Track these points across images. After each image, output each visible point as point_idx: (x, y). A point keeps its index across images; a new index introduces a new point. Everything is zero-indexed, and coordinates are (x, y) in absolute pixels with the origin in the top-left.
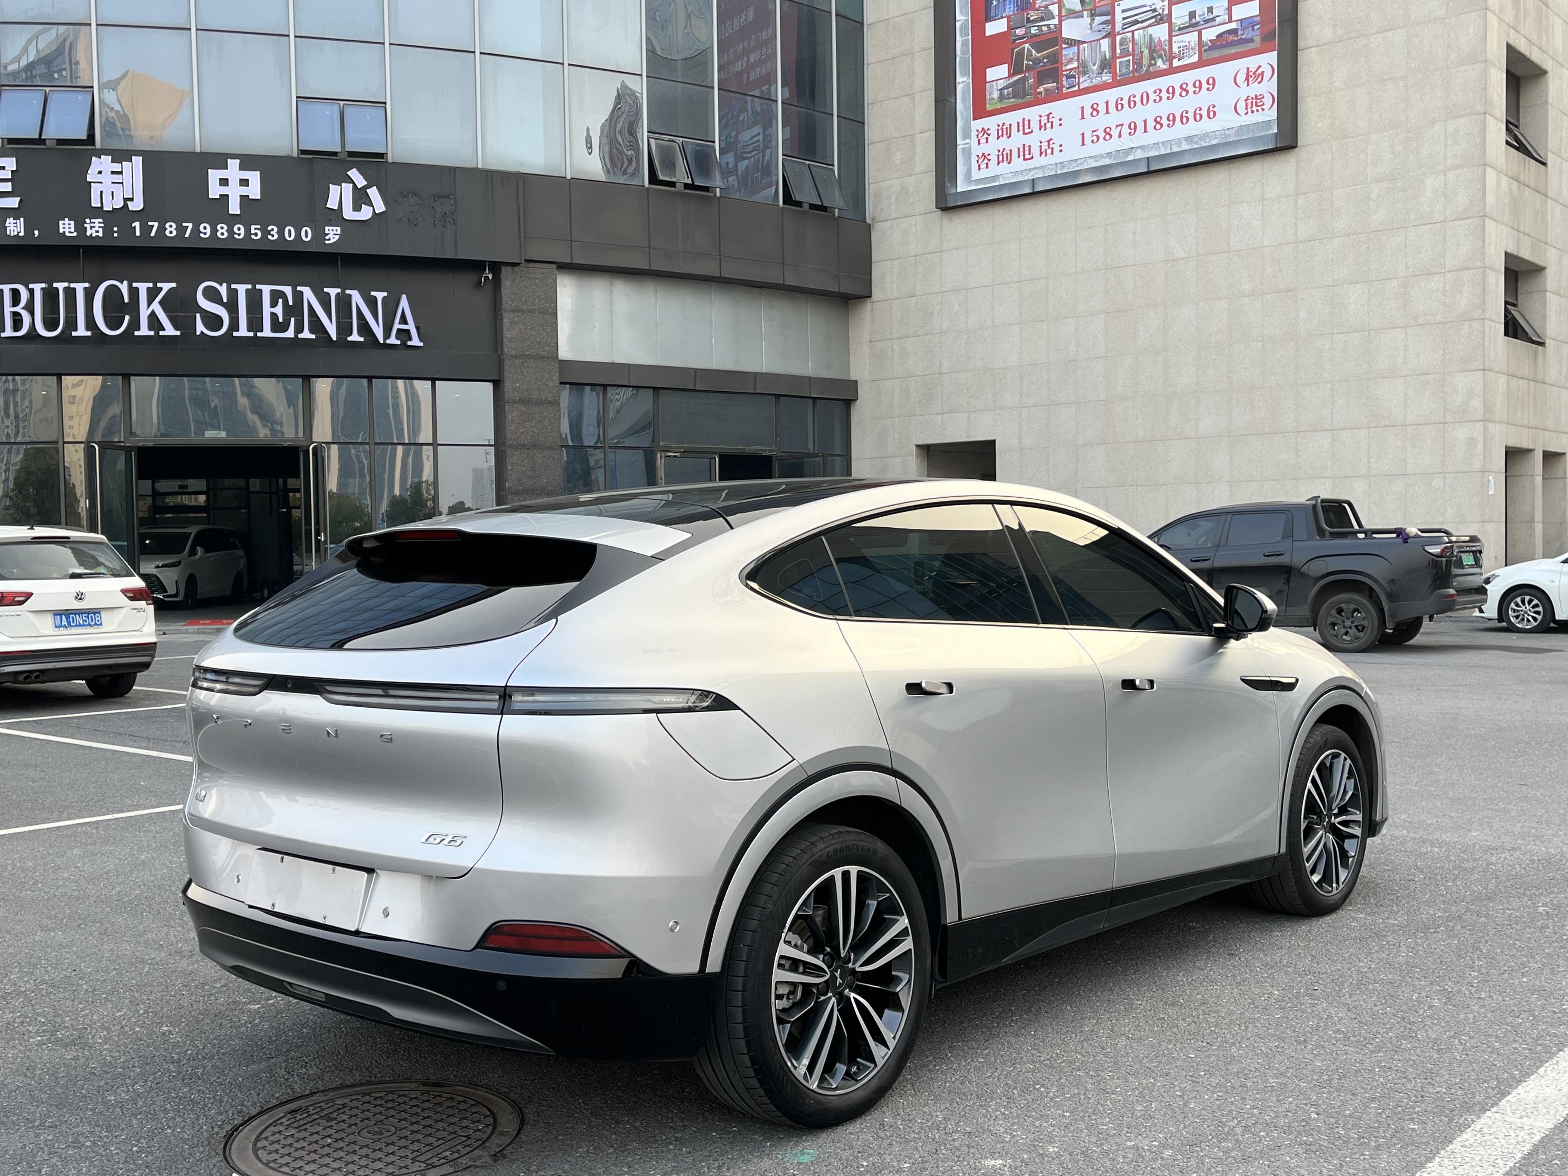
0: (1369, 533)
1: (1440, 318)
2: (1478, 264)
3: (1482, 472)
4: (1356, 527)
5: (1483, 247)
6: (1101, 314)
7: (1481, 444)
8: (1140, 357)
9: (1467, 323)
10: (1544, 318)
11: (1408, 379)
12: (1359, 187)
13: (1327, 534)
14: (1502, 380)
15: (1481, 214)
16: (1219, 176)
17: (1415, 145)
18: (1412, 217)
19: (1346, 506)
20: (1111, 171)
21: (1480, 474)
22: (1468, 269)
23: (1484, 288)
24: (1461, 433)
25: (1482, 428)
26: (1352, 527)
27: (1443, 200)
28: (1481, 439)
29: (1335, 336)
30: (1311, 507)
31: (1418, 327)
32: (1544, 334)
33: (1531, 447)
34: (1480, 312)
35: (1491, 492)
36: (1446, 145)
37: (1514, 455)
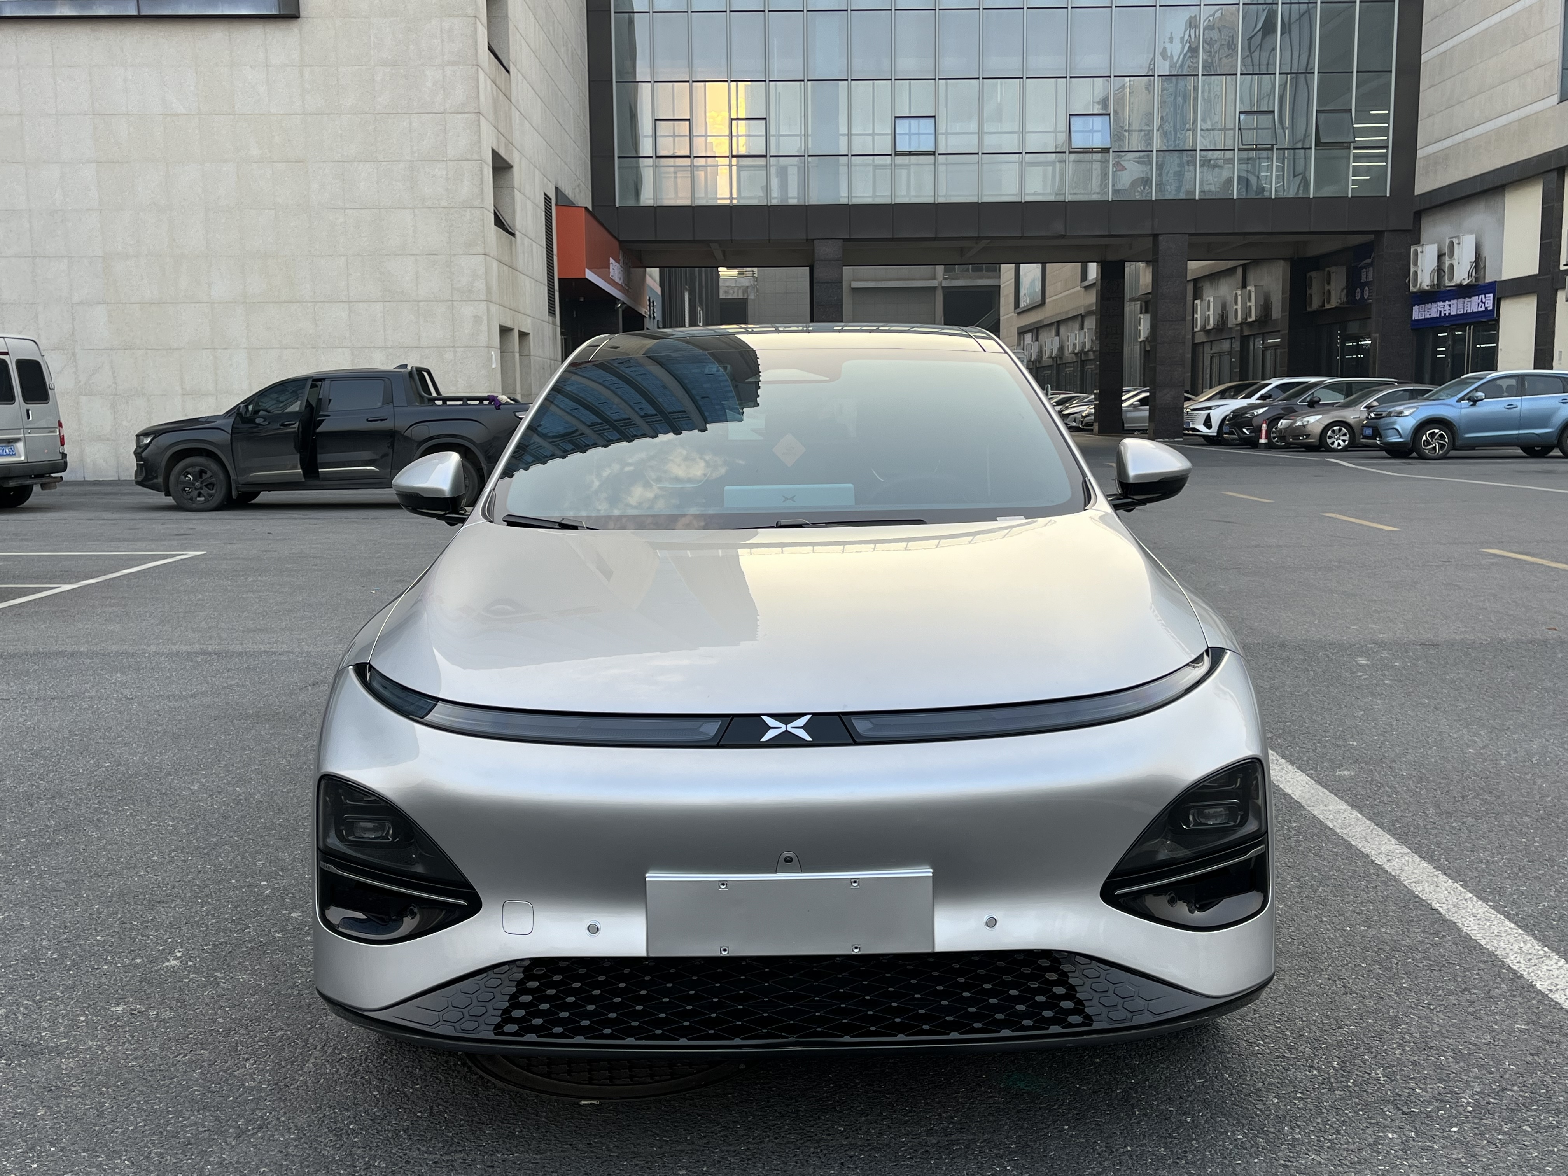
0: (445, 400)
1: (444, 203)
2: (476, 157)
3: (488, 347)
4: (434, 394)
5: (480, 142)
6: (92, 162)
7: (485, 322)
8: (141, 214)
9: (468, 210)
10: (514, 211)
11: (418, 258)
12: (364, 68)
13: (426, 400)
14: (495, 264)
15: (477, 111)
16: (218, 34)
17: (414, 36)
18: (415, 104)
19: (425, 374)
20: (94, 7)
21: (486, 349)
22: (468, 160)
23: (482, 179)
24: (468, 311)
25: (485, 308)
26: (431, 394)
27: (442, 92)
28: (485, 317)
29: (347, 211)
30: (408, 376)
31: (425, 210)
32: (514, 226)
33: (512, 327)
34: (479, 201)
35: (494, 366)
36: (443, 41)
37: (505, 331)
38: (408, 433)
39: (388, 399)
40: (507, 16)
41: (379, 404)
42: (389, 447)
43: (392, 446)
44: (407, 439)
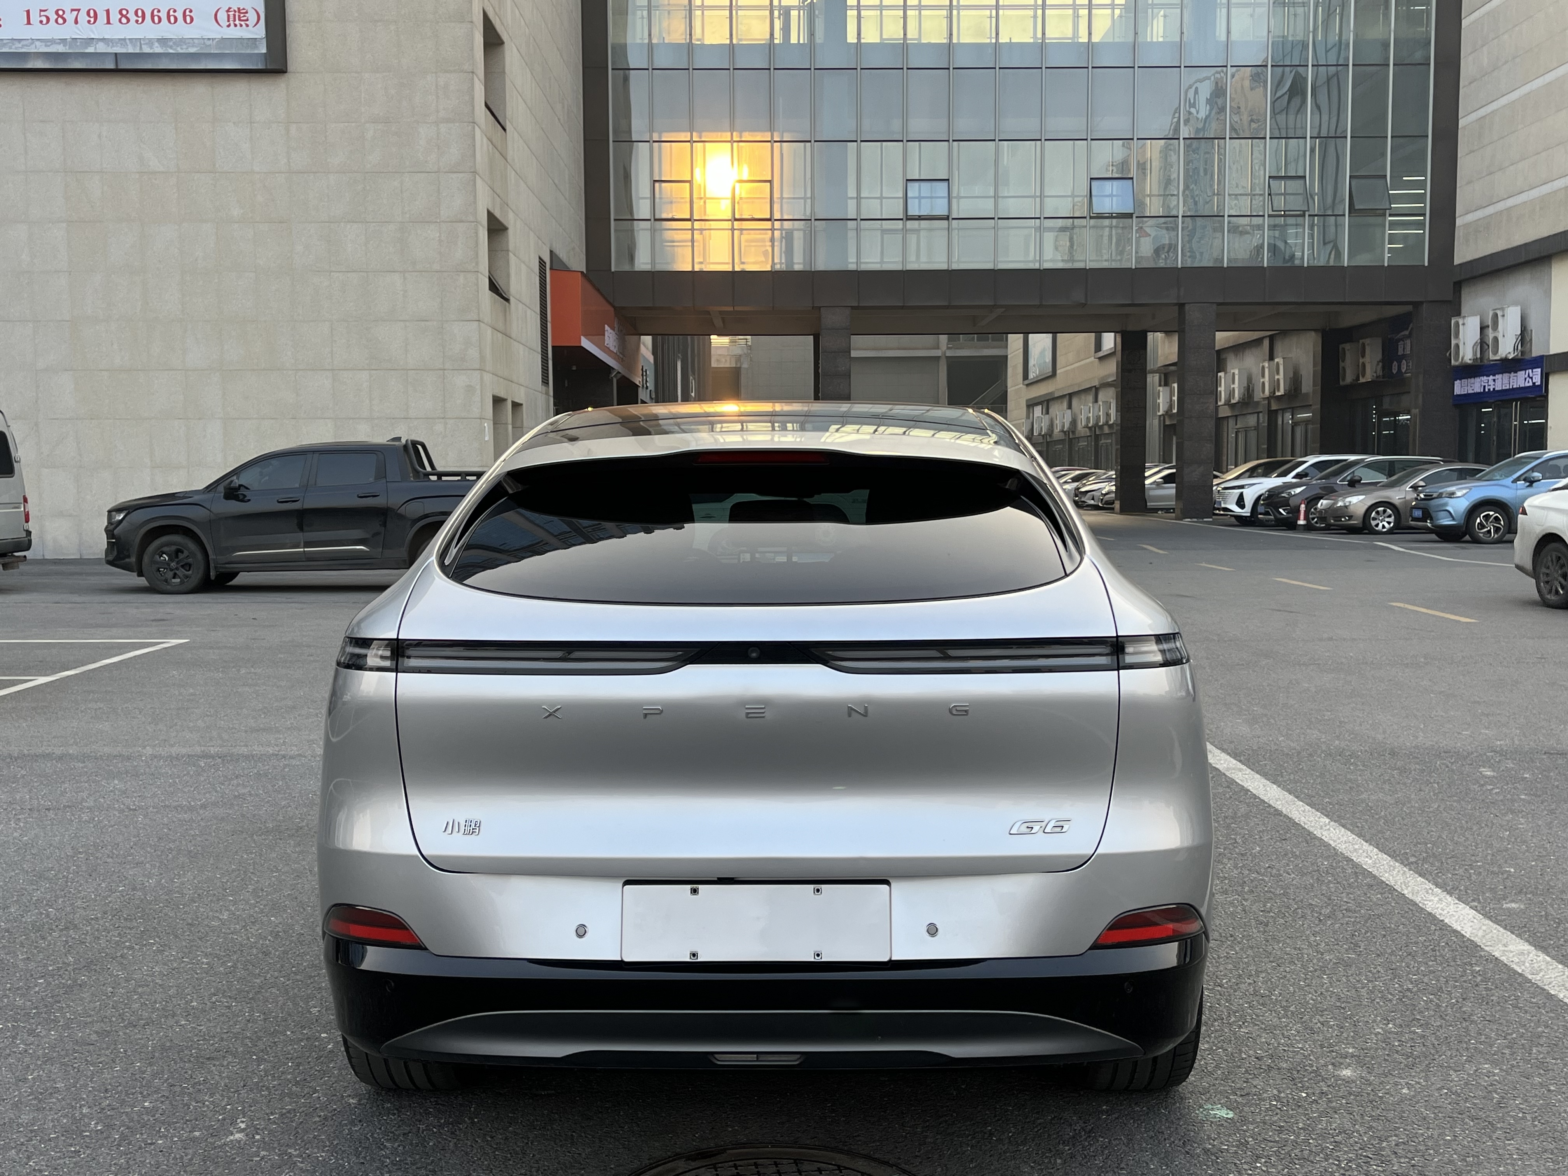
0: (440, 475)
1: (436, 267)
2: (471, 218)
3: (480, 419)
4: (429, 469)
5: (475, 202)
6: (62, 222)
7: (478, 392)
8: (113, 276)
9: (462, 275)
10: (508, 276)
11: (408, 324)
12: (353, 124)
13: (422, 475)
14: (489, 331)
15: (472, 170)
16: (200, 88)
17: (408, 92)
18: (408, 163)
19: (420, 447)
20: (69, 60)
21: (479, 420)
22: (462, 221)
23: (477, 240)
24: (460, 380)
25: (479, 376)
26: (425, 469)
27: (436, 150)
28: (478, 387)
29: (332, 274)
30: (402, 449)
31: (416, 274)
32: (509, 291)
33: (505, 397)
34: (474, 264)
35: (487, 439)
36: (438, 97)
37: (498, 401)
38: (402, 511)
39: (381, 474)
40: (504, 72)
41: (371, 480)
42: (380, 525)
43: (384, 524)
44: (401, 517)
